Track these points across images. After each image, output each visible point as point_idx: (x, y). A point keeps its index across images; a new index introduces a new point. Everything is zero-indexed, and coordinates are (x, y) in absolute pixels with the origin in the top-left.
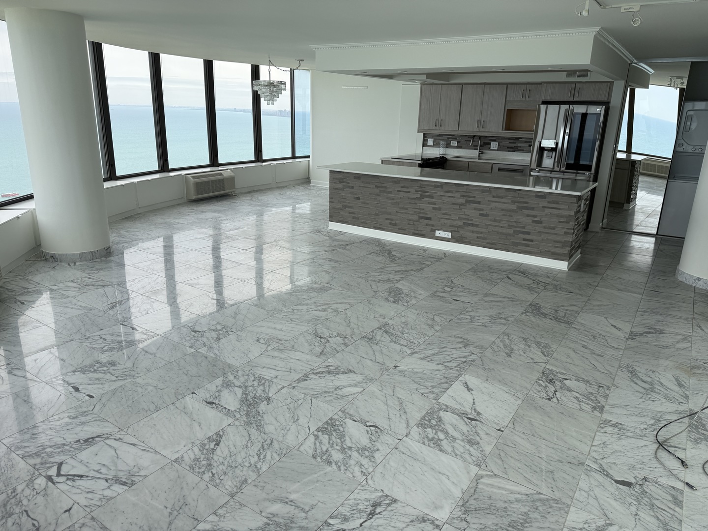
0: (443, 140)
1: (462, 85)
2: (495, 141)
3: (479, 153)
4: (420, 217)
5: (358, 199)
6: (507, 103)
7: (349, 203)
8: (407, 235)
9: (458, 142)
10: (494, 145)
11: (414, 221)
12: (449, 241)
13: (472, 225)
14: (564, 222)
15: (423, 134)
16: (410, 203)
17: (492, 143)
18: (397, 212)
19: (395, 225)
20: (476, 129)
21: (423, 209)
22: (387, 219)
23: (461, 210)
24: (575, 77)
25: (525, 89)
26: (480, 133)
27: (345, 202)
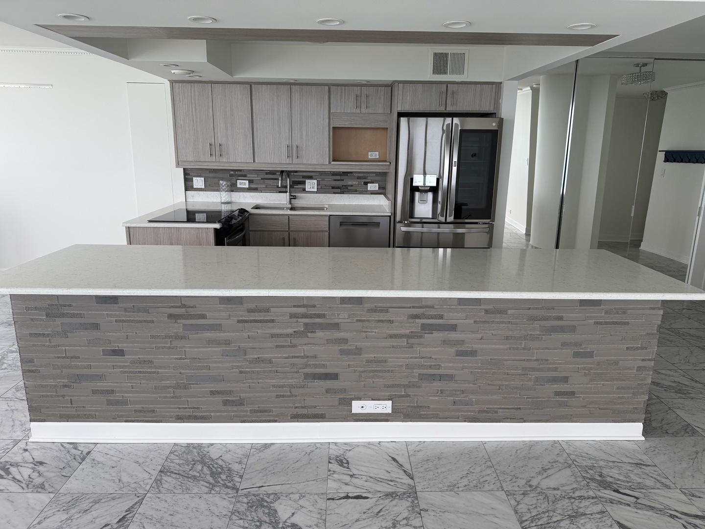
0: (223, 179)
1: (251, 85)
2: (311, 178)
3: (291, 199)
4: (307, 376)
5: (120, 353)
6: (331, 117)
7: (90, 367)
8: (275, 421)
9: (250, 182)
10: (311, 185)
11: (291, 387)
12: (387, 421)
13: (441, 377)
14: (637, 348)
15: (182, 170)
16: (277, 346)
17: (307, 181)
18: (241, 372)
19: (241, 403)
20: (284, 159)
21: (315, 357)
22: (213, 393)
23: (412, 347)
24: (446, 73)
25: (359, 93)
26: (293, 166)
27: (77, 367)
